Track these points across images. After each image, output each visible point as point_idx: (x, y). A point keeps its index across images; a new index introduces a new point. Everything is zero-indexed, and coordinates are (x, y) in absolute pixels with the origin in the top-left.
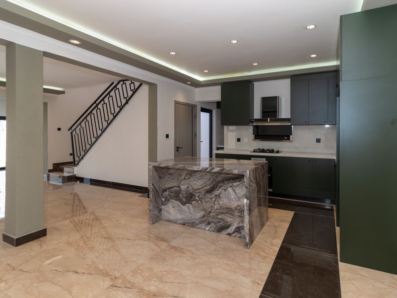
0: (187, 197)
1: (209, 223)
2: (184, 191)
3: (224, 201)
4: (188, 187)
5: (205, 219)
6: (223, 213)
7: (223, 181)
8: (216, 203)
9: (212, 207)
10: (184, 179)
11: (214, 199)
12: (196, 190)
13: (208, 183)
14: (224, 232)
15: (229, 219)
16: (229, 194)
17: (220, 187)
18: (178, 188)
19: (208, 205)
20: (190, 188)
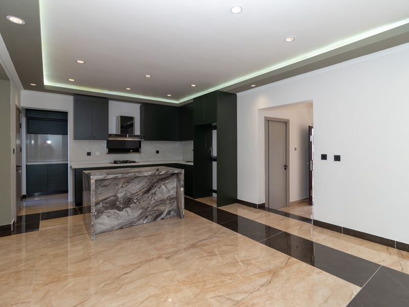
0: (124, 203)
1: (146, 217)
2: (121, 198)
3: (159, 196)
4: (126, 194)
5: (143, 215)
6: (158, 205)
7: (157, 182)
8: (152, 199)
9: (149, 203)
10: (122, 187)
11: (150, 197)
12: (134, 194)
13: (145, 186)
14: (159, 219)
15: (162, 208)
16: (163, 190)
17: (156, 186)
18: (114, 198)
19: (146, 203)
20: (128, 194)
